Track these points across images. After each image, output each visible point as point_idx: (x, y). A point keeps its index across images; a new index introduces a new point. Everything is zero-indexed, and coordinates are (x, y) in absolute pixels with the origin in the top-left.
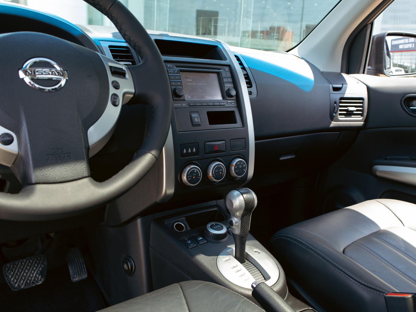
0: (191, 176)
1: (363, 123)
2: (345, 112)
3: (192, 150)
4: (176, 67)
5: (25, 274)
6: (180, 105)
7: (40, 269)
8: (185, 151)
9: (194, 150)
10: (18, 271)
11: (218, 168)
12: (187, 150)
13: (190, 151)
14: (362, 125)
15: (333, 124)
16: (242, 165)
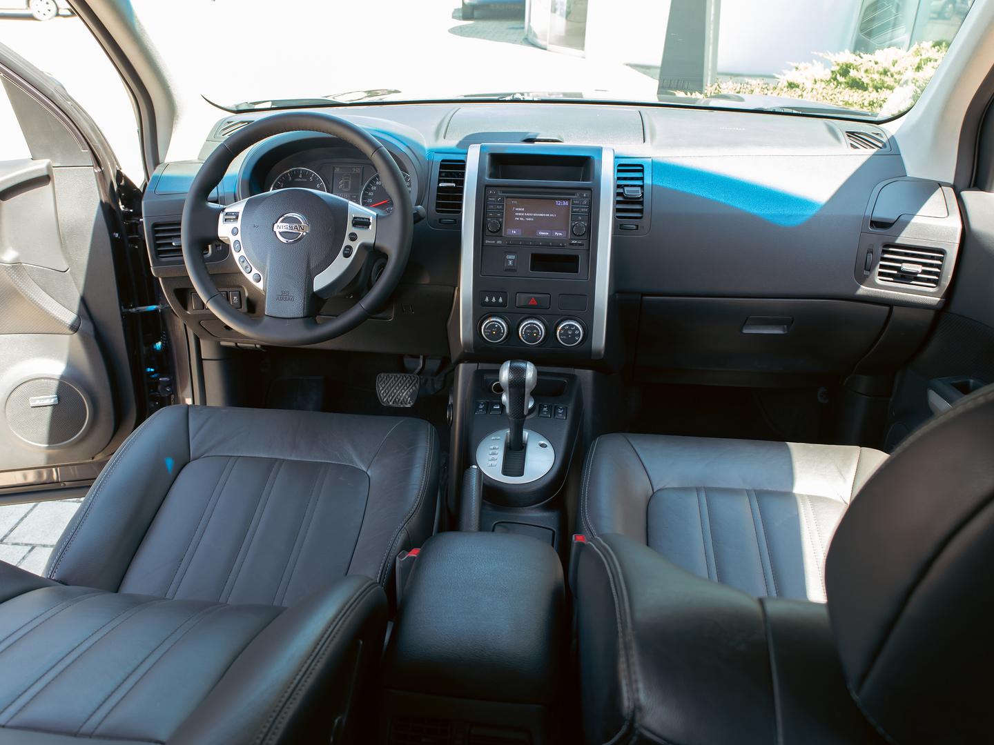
0: (489, 331)
1: (939, 299)
2: (896, 272)
3: (497, 299)
4: (503, 192)
5: (395, 391)
6: (494, 242)
7: (411, 391)
8: (487, 299)
9: (501, 300)
10: (390, 384)
11: (532, 328)
12: (490, 299)
13: (494, 300)
14: (935, 303)
15: (864, 290)
16: (574, 331)
